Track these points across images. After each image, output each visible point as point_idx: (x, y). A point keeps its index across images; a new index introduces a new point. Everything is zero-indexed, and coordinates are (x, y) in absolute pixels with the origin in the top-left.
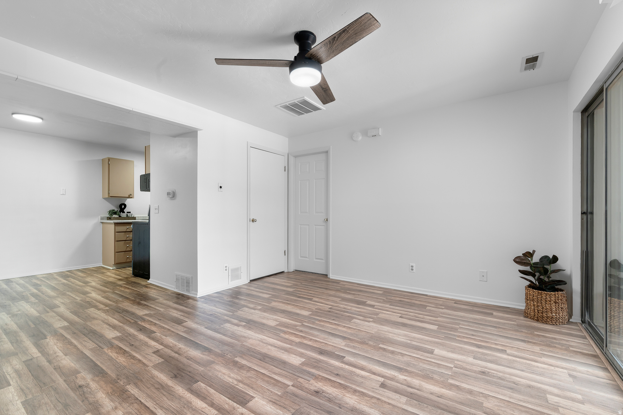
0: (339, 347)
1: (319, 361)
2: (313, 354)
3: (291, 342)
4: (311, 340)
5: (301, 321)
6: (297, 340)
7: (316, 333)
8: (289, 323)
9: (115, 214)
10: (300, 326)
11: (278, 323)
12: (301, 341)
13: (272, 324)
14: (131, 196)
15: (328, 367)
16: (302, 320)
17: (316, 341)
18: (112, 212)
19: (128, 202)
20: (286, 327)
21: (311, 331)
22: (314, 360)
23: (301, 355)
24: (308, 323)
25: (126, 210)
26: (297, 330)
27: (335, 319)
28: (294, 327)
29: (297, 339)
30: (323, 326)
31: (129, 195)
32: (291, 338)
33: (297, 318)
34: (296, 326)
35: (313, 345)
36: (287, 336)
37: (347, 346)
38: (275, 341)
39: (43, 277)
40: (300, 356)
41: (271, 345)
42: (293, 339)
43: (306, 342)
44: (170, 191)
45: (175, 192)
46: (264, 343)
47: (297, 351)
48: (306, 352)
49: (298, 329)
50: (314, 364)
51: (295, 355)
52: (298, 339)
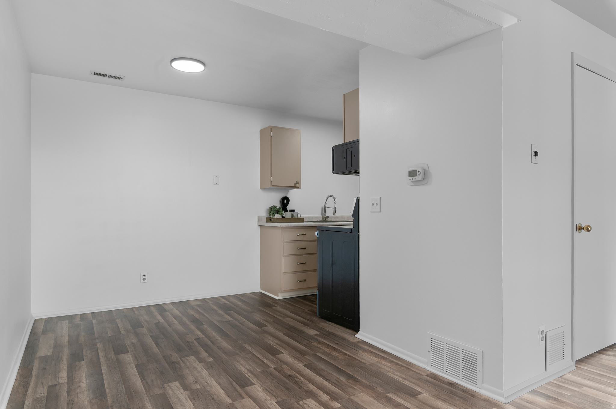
9: (277, 213)
14: (297, 185)
18: (273, 211)
19: (293, 195)
25: (289, 208)
31: (295, 184)
39: (197, 305)
44: (414, 169)
45: (426, 168)
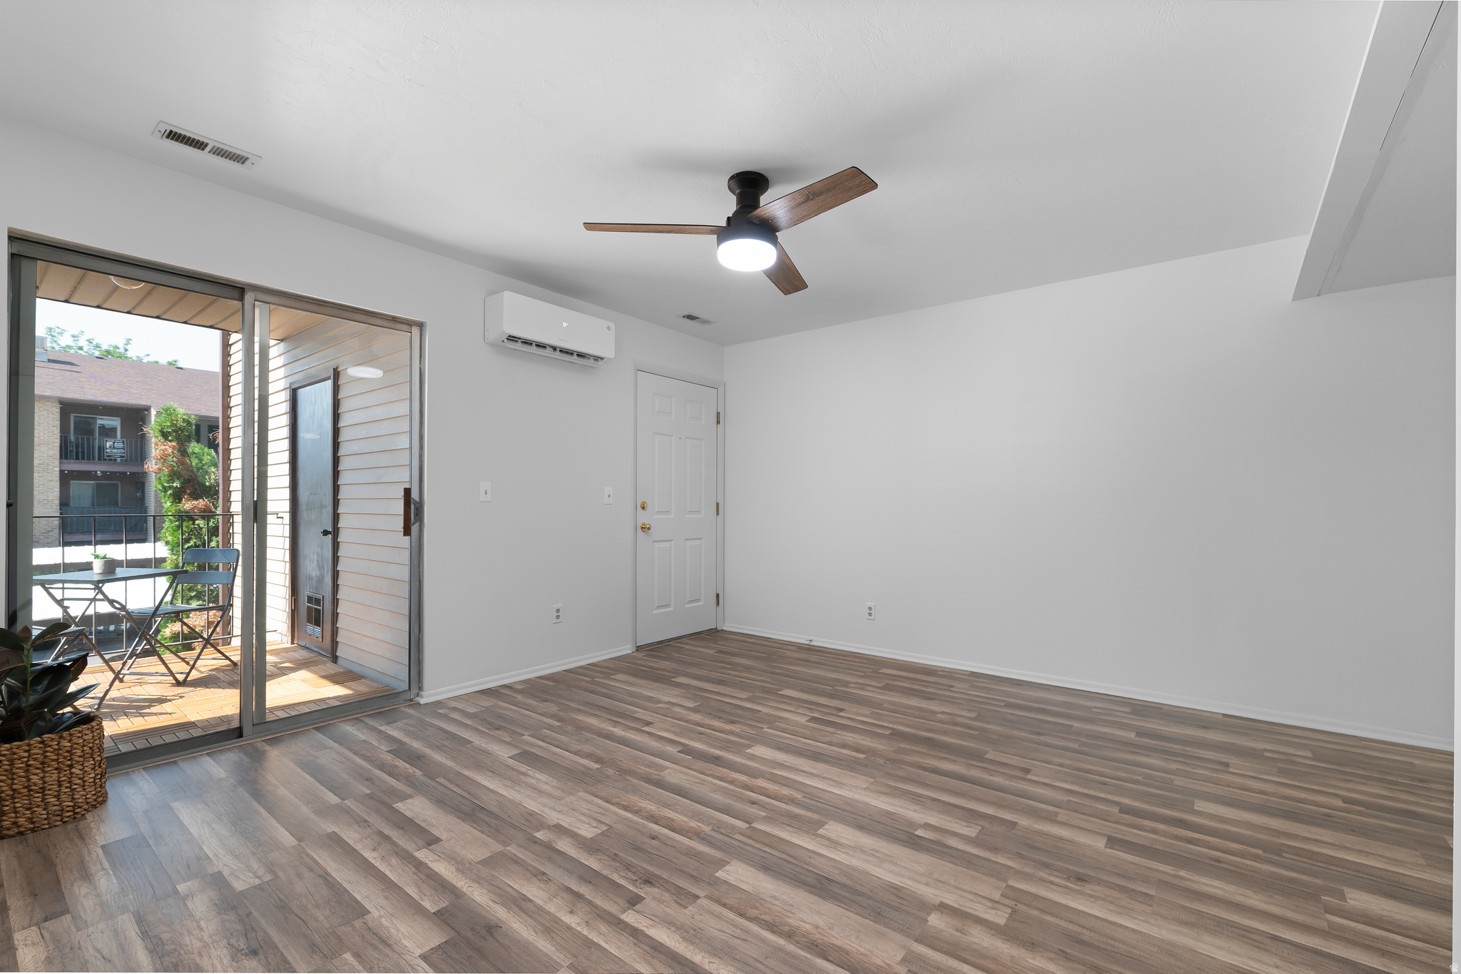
0: (678, 767)
1: (721, 748)
2: (730, 757)
3: (774, 779)
4: (732, 782)
5: (754, 834)
6: (761, 783)
7: (718, 798)
8: (788, 828)
10: (756, 819)
11: (821, 831)
12: (753, 780)
13: (839, 829)
15: (711, 742)
16: (750, 842)
17: (721, 779)
20: (795, 817)
21: (728, 801)
22: (732, 749)
23: (752, 757)
24: (733, 827)
26: (763, 806)
27: (647, 840)
28: (775, 817)
29: (763, 785)
30: (696, 816)
32: (776, 788)
33: (767, 849)
34: (767, 820)
35: (729, 771)
36: (785, 793)
37: (663, 768)
38: (810, 783)
40: (754, 755)
41: (811, 774)
42: (770, 784)
43: (743, 778)
46: (830, 779)
47: (760, 764)
48: (744, 761)
49: (760, 810)
50: (731, 746)
51: (763, 758)
52: (760, 785)
